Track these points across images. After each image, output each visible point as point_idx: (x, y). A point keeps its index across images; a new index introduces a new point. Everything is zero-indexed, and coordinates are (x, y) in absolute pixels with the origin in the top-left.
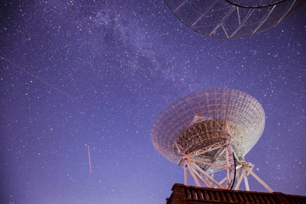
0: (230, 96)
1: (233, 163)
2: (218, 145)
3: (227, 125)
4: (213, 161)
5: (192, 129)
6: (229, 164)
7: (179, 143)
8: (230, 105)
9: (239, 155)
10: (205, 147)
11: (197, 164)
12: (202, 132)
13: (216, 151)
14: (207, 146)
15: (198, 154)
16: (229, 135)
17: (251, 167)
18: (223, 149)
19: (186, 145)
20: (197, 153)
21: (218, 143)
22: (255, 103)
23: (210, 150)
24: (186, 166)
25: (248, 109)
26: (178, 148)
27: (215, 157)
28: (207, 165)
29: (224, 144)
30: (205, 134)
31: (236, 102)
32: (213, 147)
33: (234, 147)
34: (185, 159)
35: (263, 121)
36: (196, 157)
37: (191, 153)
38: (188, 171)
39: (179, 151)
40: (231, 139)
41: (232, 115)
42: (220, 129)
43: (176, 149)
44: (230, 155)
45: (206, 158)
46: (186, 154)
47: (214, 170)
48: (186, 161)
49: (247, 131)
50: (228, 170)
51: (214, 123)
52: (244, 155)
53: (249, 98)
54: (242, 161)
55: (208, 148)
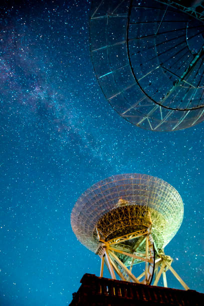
0: (153, 183)
1: (153, 255)
2: (139, 233)
3: (149, 213)
4: (133, 251)
5: (115, 213)
6: (149, 256)
7: (99, 227)
8: (153, 192)
9: (159, 247)
10: (126, 234)
11: (116, 253)
12: (125, 218)
13: (137, 240)
14: (128, 233)
15: (118, 243)
16: (150, 223)
17: (170, 261)
18: (144, 238)
19: (107, 230)
20: (117, 240)
21: (139, 231)
22: (175, 193)
23: (131, 238)
24: (104, 255)
25: (169, 198)
26: (98, 233)
27: (135, 247)
28: (126, 256)
29: (146, 233)
30: (127, 220)
31: (158, 190)
32: (134, 236)
33: (154, 237)
34: (104, 247)
35: (182, 212)
36: (115, 245)
37: (111, 240)
38: (105, 262)
39: (99, 237)
40: (153, 228)
41: (154, 202)
42: (143, 215)
43: (95, 234)
44: (150, 246)
45: (126, 247)
46: (106, 241)
47: (133, 262)
48: (104, 249)
49: (168, 221)
50: (147, 263)
51: (137, 208)
52: (164, 247)
53: (170, 187)
54: (162, 254)
55: (129, 236)
